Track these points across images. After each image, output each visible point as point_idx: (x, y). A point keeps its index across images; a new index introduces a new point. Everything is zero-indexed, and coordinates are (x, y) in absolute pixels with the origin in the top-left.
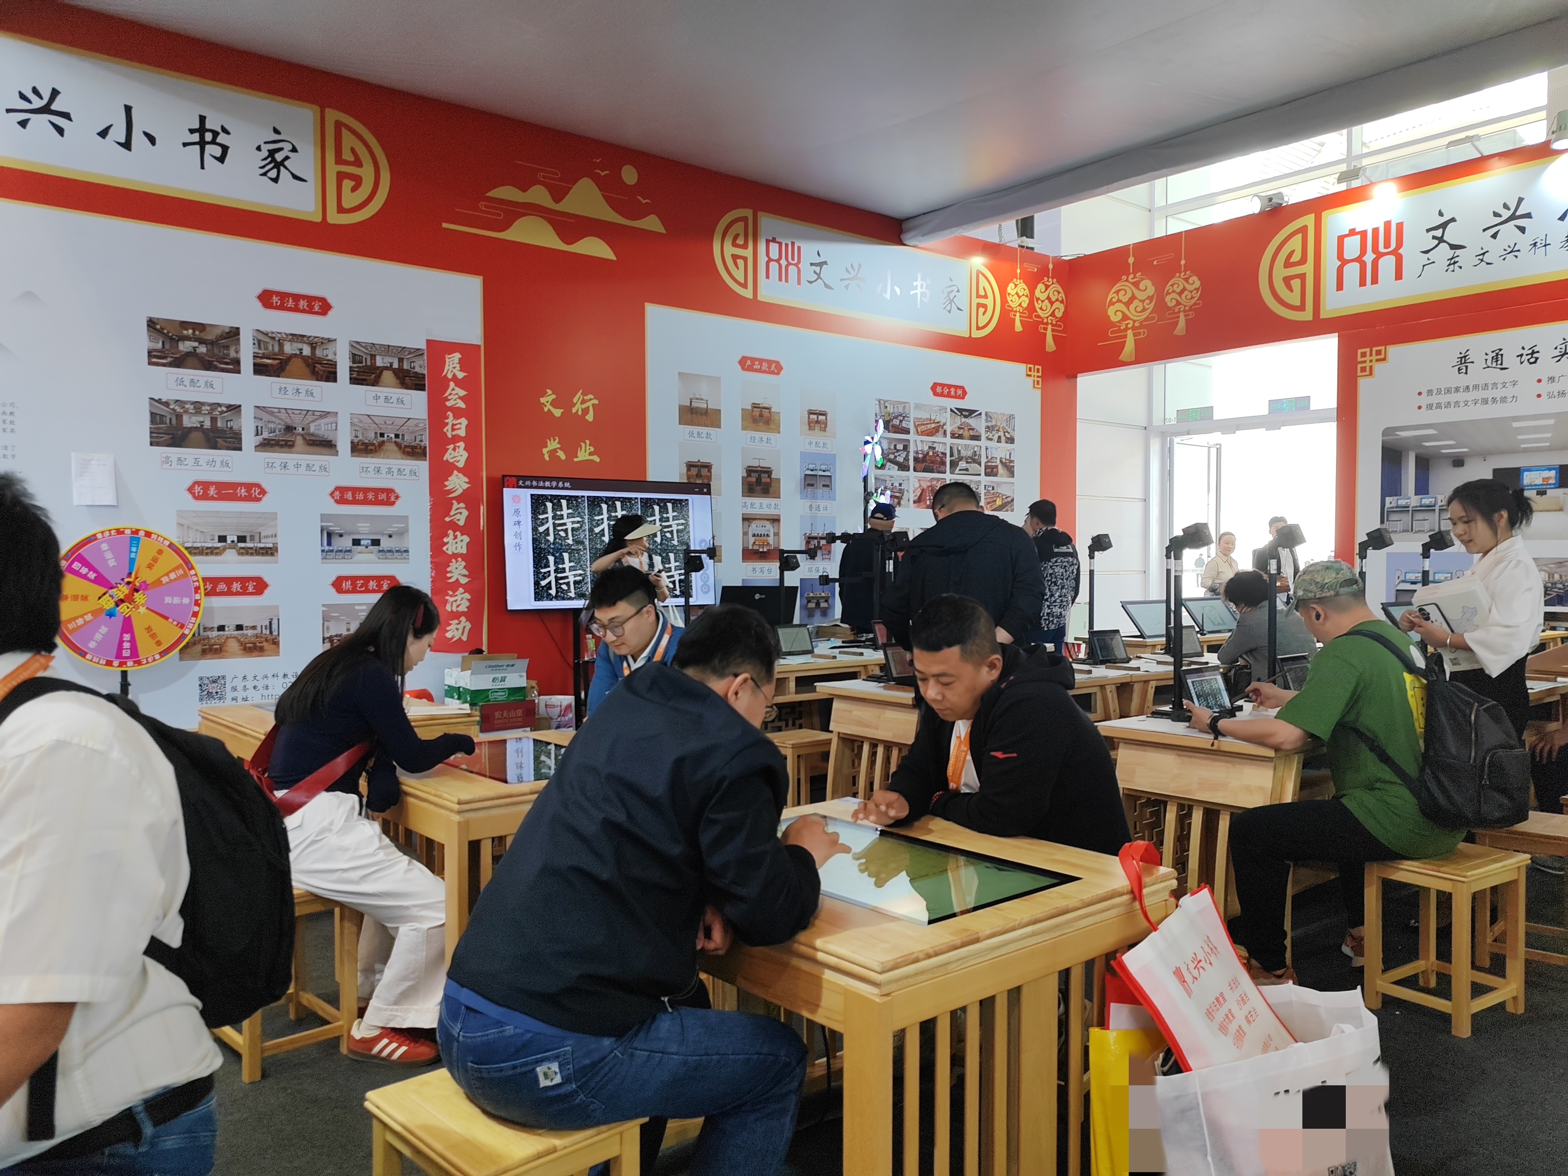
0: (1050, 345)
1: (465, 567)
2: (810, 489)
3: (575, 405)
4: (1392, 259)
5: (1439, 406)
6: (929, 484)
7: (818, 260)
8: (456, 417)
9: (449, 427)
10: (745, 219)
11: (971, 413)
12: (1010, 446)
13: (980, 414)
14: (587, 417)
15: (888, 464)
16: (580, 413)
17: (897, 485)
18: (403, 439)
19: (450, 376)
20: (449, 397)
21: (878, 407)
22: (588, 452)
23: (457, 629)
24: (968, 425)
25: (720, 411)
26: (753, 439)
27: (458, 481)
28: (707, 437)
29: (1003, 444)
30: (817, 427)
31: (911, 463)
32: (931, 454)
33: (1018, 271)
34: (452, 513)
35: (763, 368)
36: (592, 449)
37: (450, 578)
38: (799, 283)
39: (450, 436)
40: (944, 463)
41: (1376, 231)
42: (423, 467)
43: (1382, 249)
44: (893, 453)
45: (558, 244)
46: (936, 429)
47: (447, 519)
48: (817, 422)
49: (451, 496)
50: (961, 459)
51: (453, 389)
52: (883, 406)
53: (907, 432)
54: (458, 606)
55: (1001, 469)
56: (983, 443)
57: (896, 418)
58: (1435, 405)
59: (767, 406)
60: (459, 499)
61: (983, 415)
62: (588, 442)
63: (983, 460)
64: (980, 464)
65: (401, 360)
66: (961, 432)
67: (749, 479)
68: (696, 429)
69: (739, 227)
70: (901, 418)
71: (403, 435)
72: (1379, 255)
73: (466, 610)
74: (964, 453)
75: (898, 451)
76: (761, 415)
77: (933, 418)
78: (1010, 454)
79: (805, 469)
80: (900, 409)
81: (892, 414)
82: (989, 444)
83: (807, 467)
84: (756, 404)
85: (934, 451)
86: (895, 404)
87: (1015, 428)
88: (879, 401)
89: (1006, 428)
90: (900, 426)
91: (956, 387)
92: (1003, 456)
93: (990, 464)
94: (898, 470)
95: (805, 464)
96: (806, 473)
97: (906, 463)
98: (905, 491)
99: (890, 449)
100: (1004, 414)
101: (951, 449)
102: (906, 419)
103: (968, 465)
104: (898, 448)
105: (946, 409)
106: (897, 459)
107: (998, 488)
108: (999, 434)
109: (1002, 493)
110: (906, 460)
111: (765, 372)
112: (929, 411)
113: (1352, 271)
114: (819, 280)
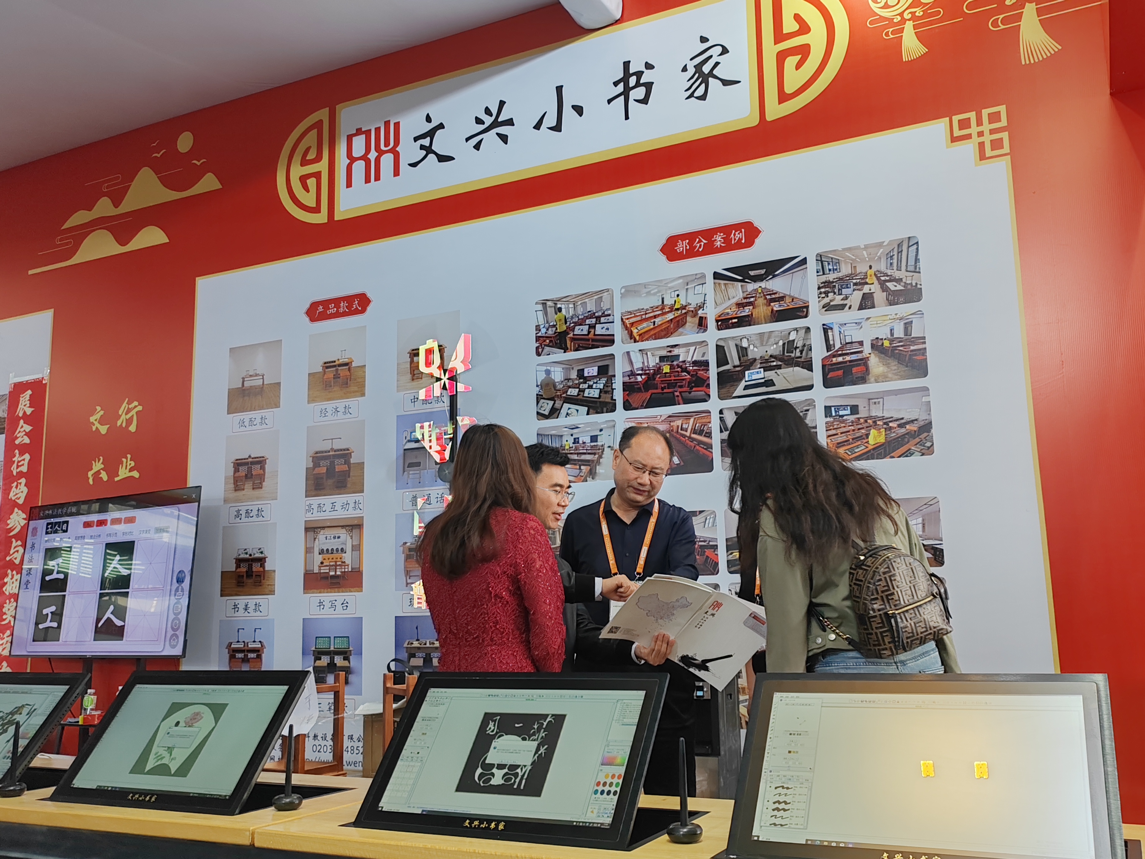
0: (1034, 42)
1: (15, 608)
2: (412, 471)
3: (120, 417)
7: (427, 127)
8: (21, 454)
9: (15, 465)
10: (319, 125)
11: (772, 268)
12: (905, 309)
13: (804, 261)
14: (130, 428)
15: (566, 406)
16: (124, 425)
17: (588, 440)
20: (18, 436)
21: (540, 314)
22: (128, 467)
24: (766, 293)
25: (280, 384)
26: (324, 413)
27: (17, 519)
28: (260, 424)
29: (882, 310)
31: (619, 395)
32: (666, 369)
34: (11, 552)
35: (341, 310)
36: (133, 464)
38: (396, 173)
39: (15, 473)
40: (704, 383)
44: (577, 386)
45: (115, 249)
46: (679, 319)
47: (8, 558)
49: (11, 534)
50: (747, 364)
51: (22, 427)
52: (551, 311)
53: (609, 341)
54: (3, 650)
55: (877, 365)
56: (816, 319)
57: (581, 323)
59: (347, 361)
60: (17, 537)
61: (812, 265)
62: (129, 456)
63: (818, 354)
64: (808, 366)
66: (747, 311)
67: (317, 470)
68: (246, 416)
69: (312, 137)
70: (594, 321)
73: (8, 654)
74: (755, 352)
75: (586, 379)
76: (336, 377)
78: (908, 326)
79: (405, 441)
80: (588, 305)
81: (572, 318)
82: (833, 318)
83: (408, 438)
84: (330, 362)
85: (675, 363)
86: (573, 300)
87: (922, 264)
88: (544, 304)
89: (889, 272)
90: (591, 336)
91: (726, 230)
92: (883, 333)
93: (840, 359)
94: (588, 414)
95: (405, 434)
96: (406, 447)
97: (606, 398)
98: (606, 449)
99: (568, 380)
100: (880, 245)
101: (720, 350)
102: (603, 320)
103: (770, 375)
104: (586, 375)
105: (703, 276)
106: (586, 394)
107: (873, 406)
108: (866, 289)
109: (887, 415)
110: (606, 392)
111: (344, 314)
112: (659, 292)
114: (430, 156)
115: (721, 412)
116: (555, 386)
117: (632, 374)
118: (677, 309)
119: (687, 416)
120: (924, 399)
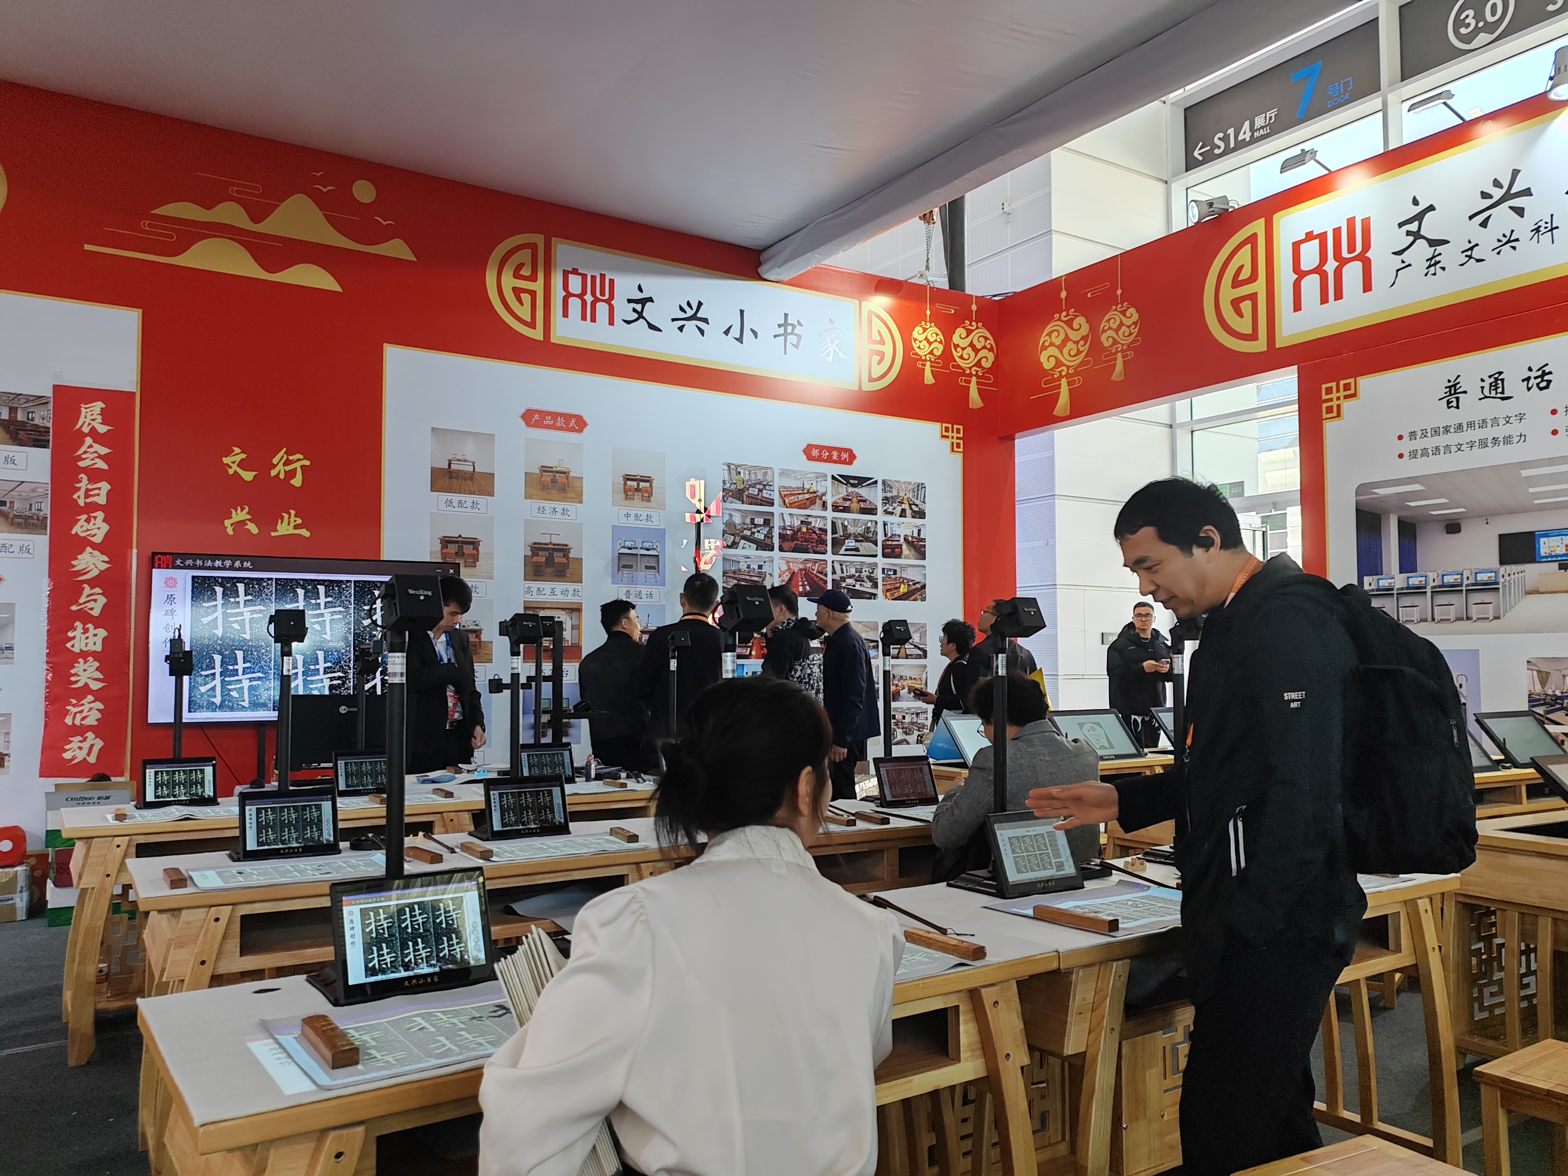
0: (975, 399)
1: (97, 669)
2: (626, 571)
3: (275, 466)
4: (1358, 265)
5: (1425, 453)
6: (801, 566)
7: (639, 296)
8: (91, 480)
9: (81, 493)
10: (533, 247)
11: (861, 481)
12: (918, 522)
13: (876, 482)
14: (292, 482)
15: (742, 541)
16: (282, 476)
17: (756, 567)
18: (12, 507)
19: (86, 429)
20: (84, 456)
21: (726, 473)
22: (292, 524)
23: (80, 748)
24: (858, 495)
25: (493, 474)
26: (541, 510)
27: (92, 560)
28: (473, 507)
29: (909, 520)
30: (638, 496)
31: (776, 541)
32: (804, 530)
33: (928, 312)
34: (81, 601)
35: (558, 424)
36: (299, 521)
37: (76, 682)
38: (611, 322)
39: (81, 503)
40: (824, 542)
41: (1337, 232)
42: (41, 543)
43: (1345, 254)
44: (750, 529)
45: (257, 272)
46: (813, 499)
47: (74, 608)
48: (638, 490)
49: (80, 578)
50: (847, 536)
51: (90, 446)
52: (733, 472)
53: (771, 503)
54: (83, 719)
55: (905, 549)
56: (880, 517)
57: (753, 486)
58: (1420, 452)
59: (565, 470)
60: (92, 583)
61: (880, 484)
62: (293, 512)
63: (880, 538)
64: (875, 543)
65: (13, 410)
66: (847, 504)
67: (535, 559)
68: (456, 498)
69: (525, 256)
70: (762, 487)
71: (12, 503)
72: (1343, 262)
73: (96, 723)
74: (851, 530)
75: (756, 526)
76: (554, 481)
77: (807, 486)
78: (919, 531)
79: (619, 547)
80: (758, 475)
81: (747, 481)
82: (889, 519)
83: (622, 545)
84: (547, 467)
85: (809, 527)
86: (751, 469)
87: (926, 499)
88: (729, 466)
89: (913, 500)
90: (759, 497)
91: (840, 450)
92: (909, 533)
93: (890, 543)
94: (757, 550)
95: (620, 541)
96: (620, 552)
97: (768, 541)
98: (767, 575)
99: (745, 524)
100: (910, 483)
101: (833, 524)
102: (767, 487)
103: (858, 545)
104: (756, 522)
105: (826, 476)
106: (756, 536)
107: (903, 572)
108: (903, 506)
109: (908, 578)
110: (768, 537)
111: (561, 429)
112: (801, 478)
113: (1311, 284)
114: (641, 320)
115: (833, 562)
116: (735, 526)
117: (784, 528)
118: (811, 493)
119: (815, 561)
120: (924, 572)
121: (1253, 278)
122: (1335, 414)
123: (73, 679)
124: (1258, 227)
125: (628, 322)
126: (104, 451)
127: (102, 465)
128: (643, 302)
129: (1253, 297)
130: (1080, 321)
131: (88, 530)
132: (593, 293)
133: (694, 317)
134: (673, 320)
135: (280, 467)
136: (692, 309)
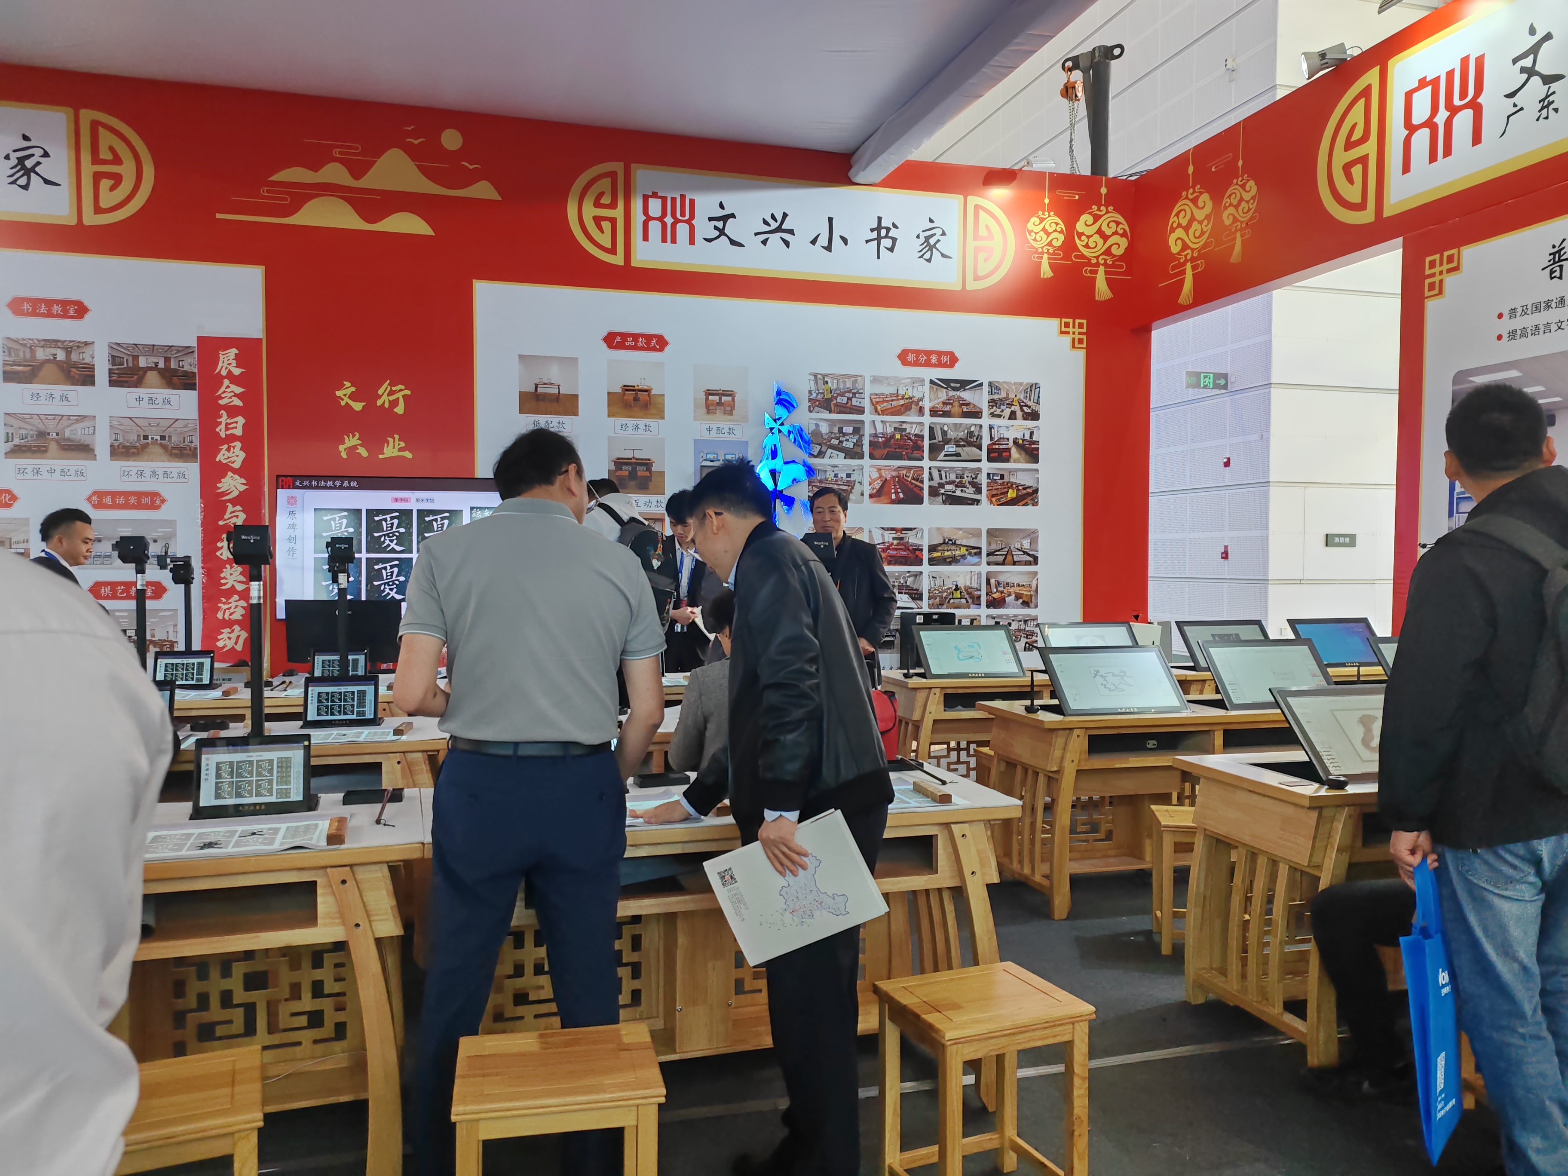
0: (1102, 289)
1: (241, 573)
3: (380, 397)
4: (1468, 113)
5: (1524, 333)
6: (894, 474)
7: (721, 213)
8: (230, 416)
9: (223, 426)
10: (613, 175)
11: (964, 384)
12: (1031, 424)
13: (981, 385)
14: (396, 410)
15: (830, 451)
16: (387, 405)
17: (844, 476)
18: (170, 441)
19: (224, 373)
20: (223, 396)
21: (812, 383)
22: (397, 447)
23: (229, 638)
24: (960, 398)
25: (577, 396)
26: (624, 427)
27: (233, 483)
29: (1019, 422)
30: (719, 410)
31: (866, 448)
32: (898, 436)
33: (1047, 201)
34: (226, 517)
35: (640, 344)
36: (403, 444)
37: (225, 584)
38: (692, 242)
39: (223, 435)
40: (921, 449)
41: (1450, 75)
42: (193, 469)
43: (1457, 102)
44: (838, 438)
45: (356, 223)
46: (909, 405)
47: (221, 523)
48: (720, 404)
49: (225, 498)
50: (947, 441)
51: (228, 387)
52: (820, 382)
53: (861, 411)
54: (231, 614)
55: (1014, 453)
56: (986, 421)
57: (842, 394)
58: (1519, 332)
59: (646, 388)
60: (234, 502)
61: (986, 388)
62: (397, 437)
63: (986, 442)
64: (980, 448)
65: (167, 360)
66: (948, 408)
69: (605, 184)
70: (851, 395)
71: (170, 437)
72: (1453, 110)
73: (241, 618)
74: (951, 434)
75: (845, 435)
76: (636, 399)
77: (901, 392)
78: (1032, 434)
79: (702, 460)
80: (847, 383)
81: (836, 390)
82: (996, 422)
83: (704, 457)
84: (629, 386)
85: (903, 433)
86: (838, 378)
87: (1041, 400)
88: (815, 376)
89: (1025, 401)
90: (849, 405)
91: (940, 353)
92: (1019, 436)
93: (997, 447)
94: (845, 458)
95: (702, 454)
96: (702, 464)
97: (858, 450)
98: (857, 483)
99: (832, 433)
100: (1021, 384)
101: (931, 429)
102: (857, 395)
103: (959, 450)
104: (844, 431)
105: (923, 380)
106: (844, 445)
107: (1011, 476)
108: (1013, 408)
109: (1018, 482)
110: (858, 446)
111: (642, 349)
112: (895, 384)
113: (1422, 138)
114: (723, 237)
115: (930, 468)
116: (822, 436)
117: (876, 435)
118: (907, 399)
119: (909, 468)
120: (1036, 476)
121: (1365, 138)
122: (1436, 292)
123: (223, 581)
124: (1372, 77)
125: (709, 240)
126: (239, 390)
127: (238, 402)
128: (725, 219)
129: (1363, 160)
130: (1205, 198)
131: (229, 458)
132: (674, 215)
133: (779, 229)
134: (756, 234)
135: (385, 397)
136: (776, 221)
